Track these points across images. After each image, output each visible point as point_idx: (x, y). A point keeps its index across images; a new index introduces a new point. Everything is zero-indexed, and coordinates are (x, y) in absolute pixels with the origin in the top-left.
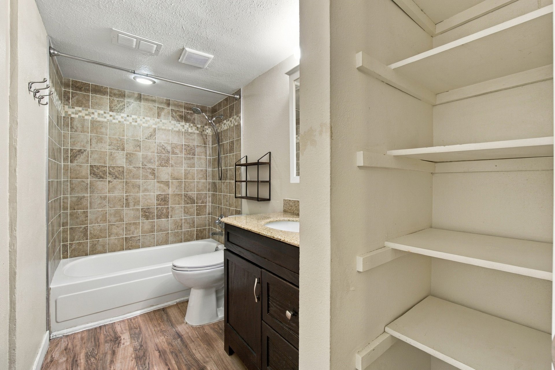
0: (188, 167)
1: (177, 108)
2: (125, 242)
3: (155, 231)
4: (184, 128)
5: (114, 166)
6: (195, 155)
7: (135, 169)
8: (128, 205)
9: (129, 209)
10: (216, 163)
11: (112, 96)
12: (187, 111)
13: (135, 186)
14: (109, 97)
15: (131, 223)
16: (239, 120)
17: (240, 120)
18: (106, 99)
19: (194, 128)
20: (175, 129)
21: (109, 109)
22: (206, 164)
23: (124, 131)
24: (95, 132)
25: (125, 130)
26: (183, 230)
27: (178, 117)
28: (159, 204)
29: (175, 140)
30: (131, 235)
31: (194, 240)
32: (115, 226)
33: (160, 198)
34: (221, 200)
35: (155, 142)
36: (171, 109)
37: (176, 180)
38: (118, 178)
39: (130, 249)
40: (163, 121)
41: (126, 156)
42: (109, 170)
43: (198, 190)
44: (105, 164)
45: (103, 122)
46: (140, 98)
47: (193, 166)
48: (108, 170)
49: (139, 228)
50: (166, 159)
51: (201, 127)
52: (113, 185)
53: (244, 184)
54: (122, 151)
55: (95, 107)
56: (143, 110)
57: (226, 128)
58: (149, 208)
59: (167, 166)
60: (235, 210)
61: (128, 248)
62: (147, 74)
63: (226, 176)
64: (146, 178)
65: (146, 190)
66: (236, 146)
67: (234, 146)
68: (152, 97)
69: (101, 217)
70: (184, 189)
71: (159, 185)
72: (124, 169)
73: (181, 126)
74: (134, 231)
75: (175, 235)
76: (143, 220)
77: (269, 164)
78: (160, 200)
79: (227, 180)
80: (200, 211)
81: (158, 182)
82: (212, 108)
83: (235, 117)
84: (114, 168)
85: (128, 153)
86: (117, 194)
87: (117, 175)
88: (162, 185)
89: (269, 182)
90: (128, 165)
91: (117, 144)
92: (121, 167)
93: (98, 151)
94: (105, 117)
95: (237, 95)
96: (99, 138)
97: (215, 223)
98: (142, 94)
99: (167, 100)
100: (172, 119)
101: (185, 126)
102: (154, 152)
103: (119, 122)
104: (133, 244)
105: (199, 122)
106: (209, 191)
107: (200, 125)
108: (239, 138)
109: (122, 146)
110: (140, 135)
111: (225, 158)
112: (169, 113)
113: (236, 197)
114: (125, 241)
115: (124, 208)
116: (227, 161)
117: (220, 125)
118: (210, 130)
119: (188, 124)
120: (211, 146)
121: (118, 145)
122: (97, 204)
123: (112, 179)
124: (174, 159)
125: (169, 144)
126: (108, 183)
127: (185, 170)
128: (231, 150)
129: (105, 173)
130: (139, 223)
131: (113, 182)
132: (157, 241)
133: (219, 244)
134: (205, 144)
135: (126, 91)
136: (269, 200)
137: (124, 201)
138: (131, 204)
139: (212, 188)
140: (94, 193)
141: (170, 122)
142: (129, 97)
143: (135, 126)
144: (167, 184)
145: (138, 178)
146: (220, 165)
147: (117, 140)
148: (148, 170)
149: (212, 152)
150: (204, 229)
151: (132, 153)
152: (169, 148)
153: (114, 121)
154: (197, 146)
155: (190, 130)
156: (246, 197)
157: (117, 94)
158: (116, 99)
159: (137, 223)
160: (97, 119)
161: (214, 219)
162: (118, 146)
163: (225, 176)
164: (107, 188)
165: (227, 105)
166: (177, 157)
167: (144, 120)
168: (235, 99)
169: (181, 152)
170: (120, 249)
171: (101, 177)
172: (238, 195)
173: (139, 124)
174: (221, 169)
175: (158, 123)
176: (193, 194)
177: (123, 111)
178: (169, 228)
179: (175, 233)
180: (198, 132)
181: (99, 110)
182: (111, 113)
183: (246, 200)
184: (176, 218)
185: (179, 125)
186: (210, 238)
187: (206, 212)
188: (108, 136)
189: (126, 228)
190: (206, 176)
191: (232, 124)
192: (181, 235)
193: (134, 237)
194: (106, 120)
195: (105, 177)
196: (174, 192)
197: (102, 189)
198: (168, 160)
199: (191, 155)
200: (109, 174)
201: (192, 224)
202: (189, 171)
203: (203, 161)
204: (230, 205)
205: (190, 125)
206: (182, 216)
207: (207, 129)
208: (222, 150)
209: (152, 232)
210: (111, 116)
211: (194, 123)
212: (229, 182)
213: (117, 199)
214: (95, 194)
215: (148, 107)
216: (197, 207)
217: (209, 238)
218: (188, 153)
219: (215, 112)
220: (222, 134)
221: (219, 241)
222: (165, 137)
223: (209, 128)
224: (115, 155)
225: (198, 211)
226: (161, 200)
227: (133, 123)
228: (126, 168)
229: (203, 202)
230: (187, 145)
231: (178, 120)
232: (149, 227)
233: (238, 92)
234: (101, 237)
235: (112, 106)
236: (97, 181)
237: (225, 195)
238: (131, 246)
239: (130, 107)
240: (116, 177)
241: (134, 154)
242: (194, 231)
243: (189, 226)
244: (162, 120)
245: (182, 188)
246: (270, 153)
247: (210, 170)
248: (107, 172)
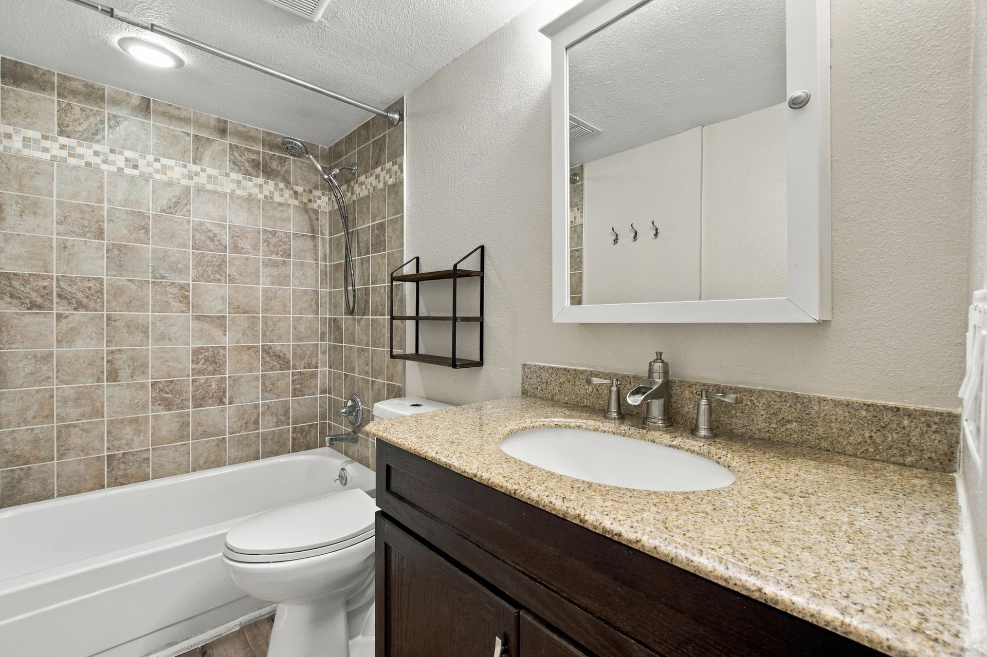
0: (273, 283)
1: (246, 143)
2: (108, 468)
3: (189, 437)
4: (261, 192)
5: (74, 276)
6: (289, 256)
7: (133, 286)
8: (113, 376)
9: (119, 385)
10: (341, 276)
11: (66, 95)
12: (271, 151)
13: (133, 327)
14: (56, 98)
15: (123, 419)
16: (399, 173)
17: (402, 172)
18: (49, 103)
19: (287, 194)
20: (238, 192)
21: (56, 129)
22: (317, 278)
23: (101, 187)
24: (15, 186)
25: (105, 185)
26: (261, 431)
27: (247, 164)
28: (200, 372)
29: (240, 219)
30: (124, 449)
31: (289, 452)
32: (77, 430)
33: (203, 356)
34: (351, 361)
35: (189, 222)
36: (230, 144)
37: (243, 313)
38: (86, 307)
39: (121, 484)
40: (210, 171)
41: (107, 253)
42: (59, 286)
43: (299, 338)
44: (46, 272)
45: (38, 161)
46: (145, 107)
47: (283, 280)
48: (57, 287)
49: (146, 431)
50: (217, 264)
51: (304, 190)
52: (70, 326)
53: (410, 325)
54: (95, 239)
55: (13, 121)
56: (155, 141)
57: (364, 193)
58: (172, 382)
59: (219, 280)
60: (388, 385)
61: (116, 482)
62: (152, 25)
63: (365, 306)
64: (165, 307)
65: (163, 337)
66: (390, 235)
67: (384, 236)
68: (179, 109)
69: (36, 407)
70: (264, 334)
71: (198, 325)
72: (103, 286)
73: (256, 185)
74: (132, 440)
75: (240, 443)
76: (157, 411)
77: (481, 275)
78: (201, 362)
79: (366, 315)
80: (301, 386)
81: (198, 318)
82: (330, 149)
83: (388, 165)
84: (72, 281)
85: (113, 244)
86: (83, 347)
87: (83, 300)
88: (206, 326)
89: (480, 320)
90: (114, 276)
91: (80, 220)
92: (94, 278)
93: (24, 236)
94: (46, 150)
95: (394, 112)
96: (29, 202)
97: (337, 413)
98: (151, 99)
99: (219, 121)
100: (232, 169)
101: (265, 186)
102: (184, 246)
103: (88, 164)
104: (128, 471)
105: (300, 181)
106: (322, 339)
107: (302, 186)
108: (398, 216)
109: (97, 226)
110: (148, 202)
111: (362, 263)
112: (224, 151)
113: (392, 357)
114: (108, 464)
115: (103, 382)
116: (368, 269)
117: (350, 188)
118: (325, 199)
119: (271, 183)
120: (328, 237)
121: (86, 223)
122: (23, 375)
123: (67, 310)
124: (237, 263)
125: (224, 227)
126: (57, 320)
127: (265, 290)
128: (379, 245)
129: (46, 294)
130: (147, 418)
131: (70, 319)
132: (196, 459)
133: (349, 462)
134: (313, 231)
135: (106, 86)
136: (480, 363)
137: (103, 365)
138: (124, 373)
139: (330, 333)
140: (13, 346)
141: (227, 175)
142: (115, 102)
143: (133, 178)
144: (220, 322)
145: (143, 307)
146: (349, 279)
147: (82, 212)
148: (167, 289)
149: (331, 251)
150: (311, 426)
151: (125, 246)
152: (227, 239)
153: (72, 161)
154: (295, 236)
155: (277, 198)
156: (417, 357)
157: (80, 93)
158: (77, 106)
159: (141, 419)
160: (19, 151)
161: (334, 404)
162: (86, 227)
163: (363, 306)
164: (52, 332)
165: (368, 139)
166: (246, 259)
167: (157, 165)
168: (389, 122)
169: (256, 247)
170: (92, 486)
171: (33, 305)
172: (396, 351)
173: (142, 174)
174: (354, 290)
175: (196, 175)
176: (287, 346)
177: (99, 137)
178: (225, 426)
179: (241, 438)
180: (296, 203)
181: (29, 129)
182: (63, 140)
183: (415, 363)
184: (244, 401)
185: (250, 184)
186: (325, 446)
187: (316, 386)
188: (55, 199)
189: (109, 432)
190: (316, 306)
191: (379, 182)
192: (255, 442)
193: (133, 454)
194: (47, 156)
195: (47, 304)
196: (237, 343)
197: (37, 337)
198: (221, 266)
199: (279, 255)
200: (59, 296)
201: (284, 416)
202: (276, 293)
203: (310, 272)
204: (376, 373)
205: (276, 185)
206: (258, 398)
207: (320, 198)
208: (354, 245)
209: (181, 438)
210: (63, 147)
211: (287, 182)
212: (373, 320)
213: (81, 360)
214: (17, 348)
215: (168, 133)
216: (295, 377)
217: (323, 445)
218: (273, 252)
219: (336, 158)
220: (354, 207)
221: (346, 454)
222: (214, 211)
223: (323, 194)
224: (76, 249)
225: (298, 386)
226: (203, 360)
227: (129, 171)
228: (109, 283)
229: (309, 366)
230: (270, 232)
231: (247, 170)
232: (175, 427)
233: (398, 106)
234: (38, 459)
235: (66, 122)
236: (23, 315)
237: (363, 350)
238: (125, 476)
239: (117, 129)
240: (79, 306)
241: (132, 249)
242: (289, 431)
243: (275, 419)
244: (207, 168)
245: (258, 333)
246: (482, 248)
247: (323, 291)
248: (52, 293)
